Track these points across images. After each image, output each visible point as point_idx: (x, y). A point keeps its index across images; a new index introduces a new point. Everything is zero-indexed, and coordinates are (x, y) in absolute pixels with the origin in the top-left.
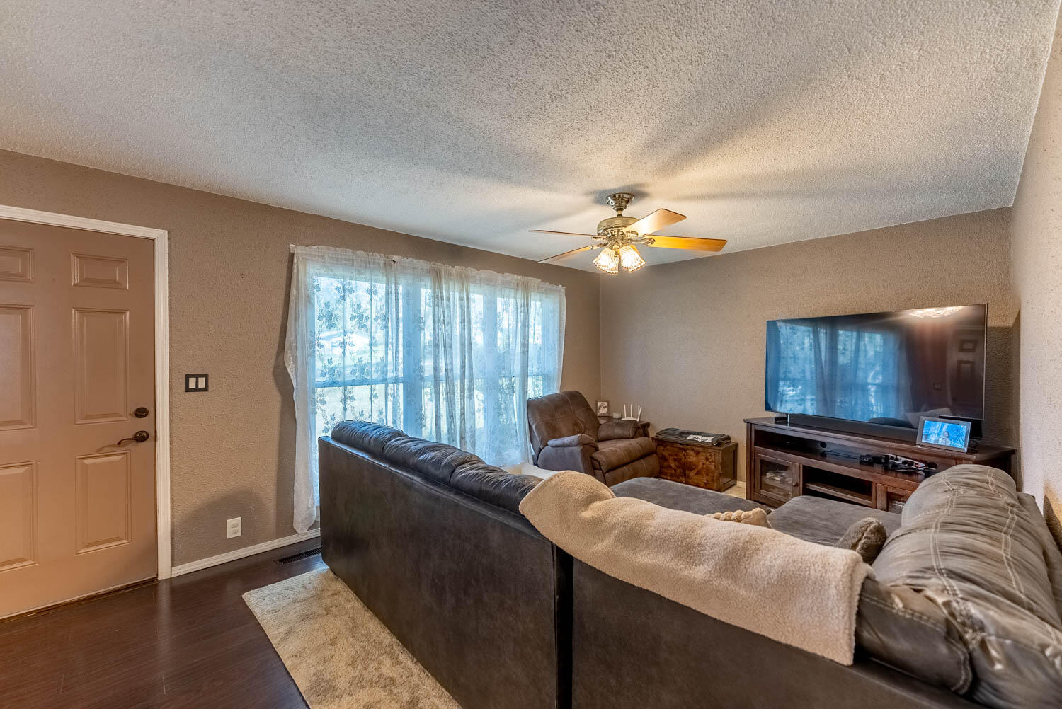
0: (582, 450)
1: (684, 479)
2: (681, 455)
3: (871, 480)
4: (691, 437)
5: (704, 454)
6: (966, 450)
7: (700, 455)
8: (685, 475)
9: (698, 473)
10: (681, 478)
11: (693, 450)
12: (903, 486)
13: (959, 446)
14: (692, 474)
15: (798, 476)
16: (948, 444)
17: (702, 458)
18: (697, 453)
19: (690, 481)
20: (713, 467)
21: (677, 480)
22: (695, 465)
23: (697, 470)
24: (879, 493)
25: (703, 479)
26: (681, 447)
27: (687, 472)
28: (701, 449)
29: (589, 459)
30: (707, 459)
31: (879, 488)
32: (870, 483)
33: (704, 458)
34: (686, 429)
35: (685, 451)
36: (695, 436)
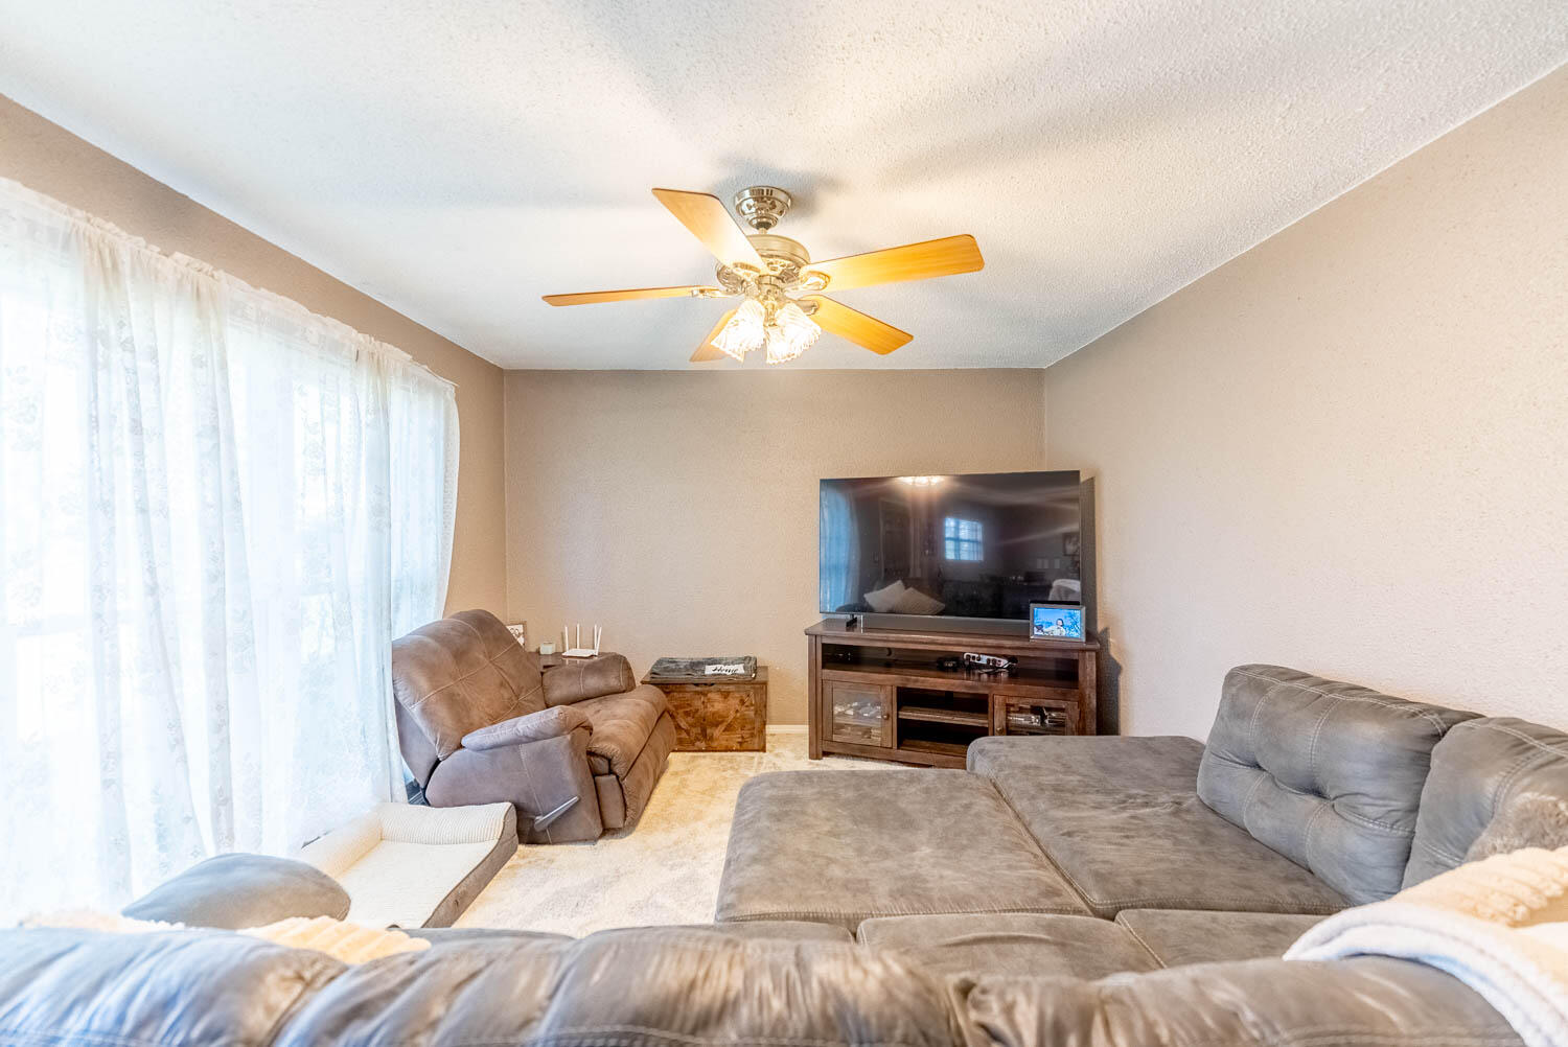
0: (572, 742)
1: (703, 745)
2: (698, 703)
3: (986, 692)
4: (709, 670)
5: (737, 695)
6: (1084, 640)
7: (729, 698)
8: (705, 736)
9: (729, 728)
10: (698, 743)
11: (719, 691)
12: (1024, 693)
13: (1075, 635)
14: (717, 732)
15: (889, 703)
16: (1064, 634)
17: (734, 702)
18: (726, 695)
19: (715, 744)
20: (752, 714)
21: (691, 748)
22: (720, 716)
23: (725, 724)
24: (996, 707)
25: (735, 738)
26: (698, 689)
27: (708, 731)
28: (732, 688)
29: (584, 757)
30: (742, 702)
31: (997, 702)
32: (986, 696)
33: (737, 701)
34: (698, 655)
35: (705, 695)
36: (714, 667)
